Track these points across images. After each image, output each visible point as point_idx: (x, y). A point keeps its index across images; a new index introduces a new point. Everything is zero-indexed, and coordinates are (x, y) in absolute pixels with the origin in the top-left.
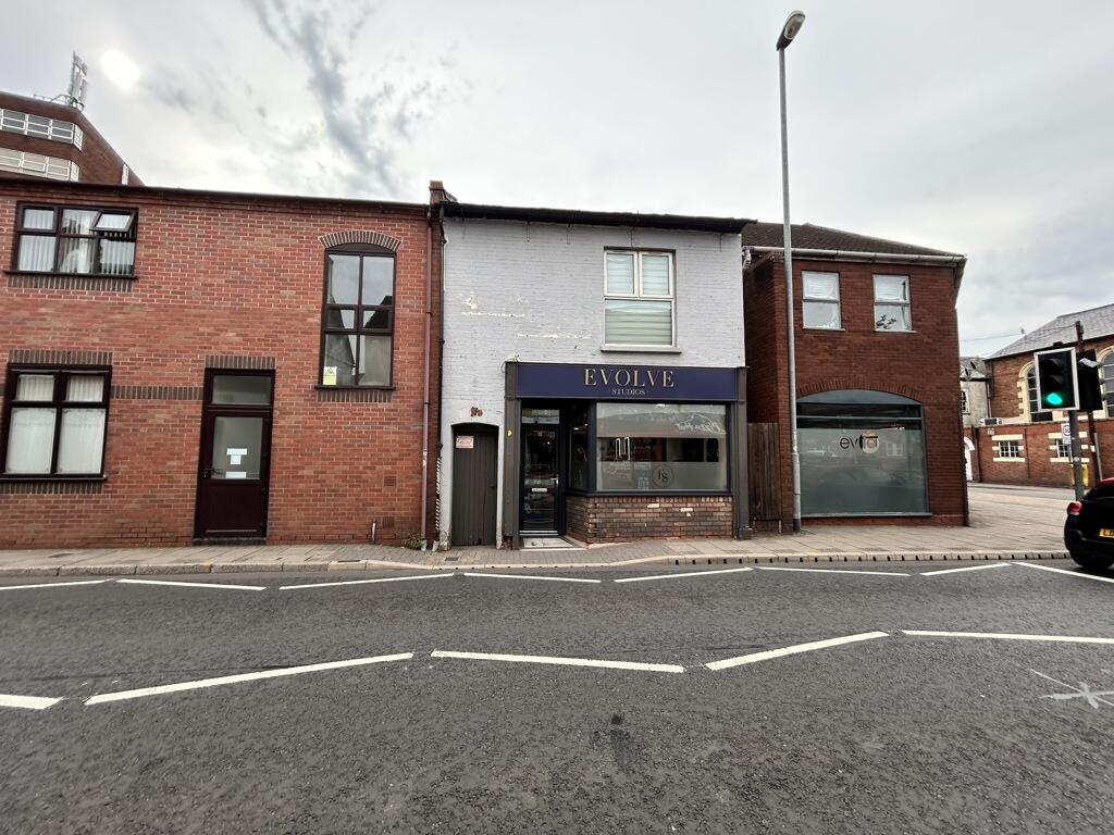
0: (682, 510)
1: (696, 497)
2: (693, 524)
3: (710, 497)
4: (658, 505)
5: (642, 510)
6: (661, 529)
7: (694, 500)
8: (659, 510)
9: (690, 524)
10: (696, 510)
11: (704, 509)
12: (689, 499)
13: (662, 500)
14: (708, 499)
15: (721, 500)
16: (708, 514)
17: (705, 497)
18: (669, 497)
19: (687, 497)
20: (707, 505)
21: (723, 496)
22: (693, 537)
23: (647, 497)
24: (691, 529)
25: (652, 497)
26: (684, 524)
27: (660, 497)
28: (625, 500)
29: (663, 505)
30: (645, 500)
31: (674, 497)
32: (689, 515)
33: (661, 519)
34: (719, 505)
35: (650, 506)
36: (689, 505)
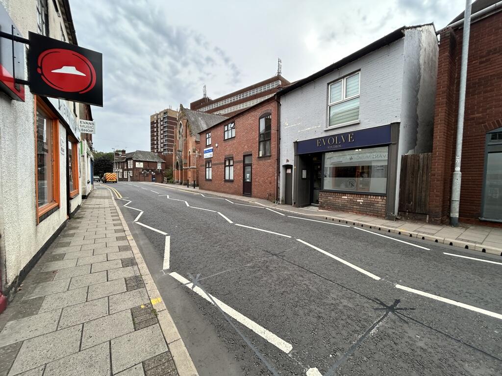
0: (358, 201)
1: (366, 195)
2: (364, 208)
3: (373, 196)
4: (346, 197)
5: (340, 199)
6: (347, 208)
7: (364, 196)
8: (347, 200)
9: (361, 208)
10: (365, 201)
11: (369, 202)
12: (362, 196)
13: (349, 195)
14: (372, 197)
15: (380, 198)
16: (371, 204)
17: (371, 195)
18: (352, 194)
19: (361, 195)
20: (372, 200)
21: (381, 196)
22: (363, 214)
23: (342, 193)
24: (362, 210)
25: (344, 193)
26: (359, 207)
27: (348, 194)
28: (333, 194)
29: (349, 198)
30: (341, 194)
31: (354, 194)
32: (361, 203)
33: (347, 204)
34: (378, 200)
35: (343, 197)
36: (362, 199)
